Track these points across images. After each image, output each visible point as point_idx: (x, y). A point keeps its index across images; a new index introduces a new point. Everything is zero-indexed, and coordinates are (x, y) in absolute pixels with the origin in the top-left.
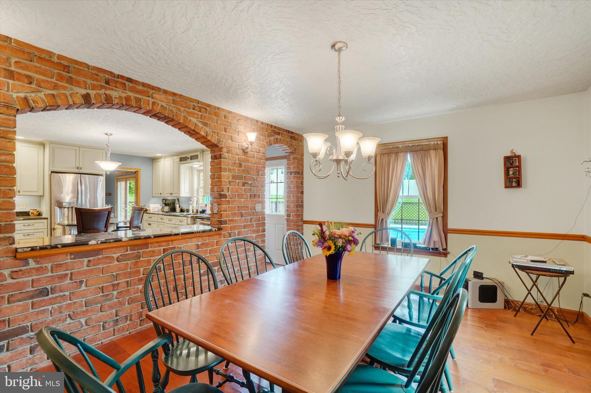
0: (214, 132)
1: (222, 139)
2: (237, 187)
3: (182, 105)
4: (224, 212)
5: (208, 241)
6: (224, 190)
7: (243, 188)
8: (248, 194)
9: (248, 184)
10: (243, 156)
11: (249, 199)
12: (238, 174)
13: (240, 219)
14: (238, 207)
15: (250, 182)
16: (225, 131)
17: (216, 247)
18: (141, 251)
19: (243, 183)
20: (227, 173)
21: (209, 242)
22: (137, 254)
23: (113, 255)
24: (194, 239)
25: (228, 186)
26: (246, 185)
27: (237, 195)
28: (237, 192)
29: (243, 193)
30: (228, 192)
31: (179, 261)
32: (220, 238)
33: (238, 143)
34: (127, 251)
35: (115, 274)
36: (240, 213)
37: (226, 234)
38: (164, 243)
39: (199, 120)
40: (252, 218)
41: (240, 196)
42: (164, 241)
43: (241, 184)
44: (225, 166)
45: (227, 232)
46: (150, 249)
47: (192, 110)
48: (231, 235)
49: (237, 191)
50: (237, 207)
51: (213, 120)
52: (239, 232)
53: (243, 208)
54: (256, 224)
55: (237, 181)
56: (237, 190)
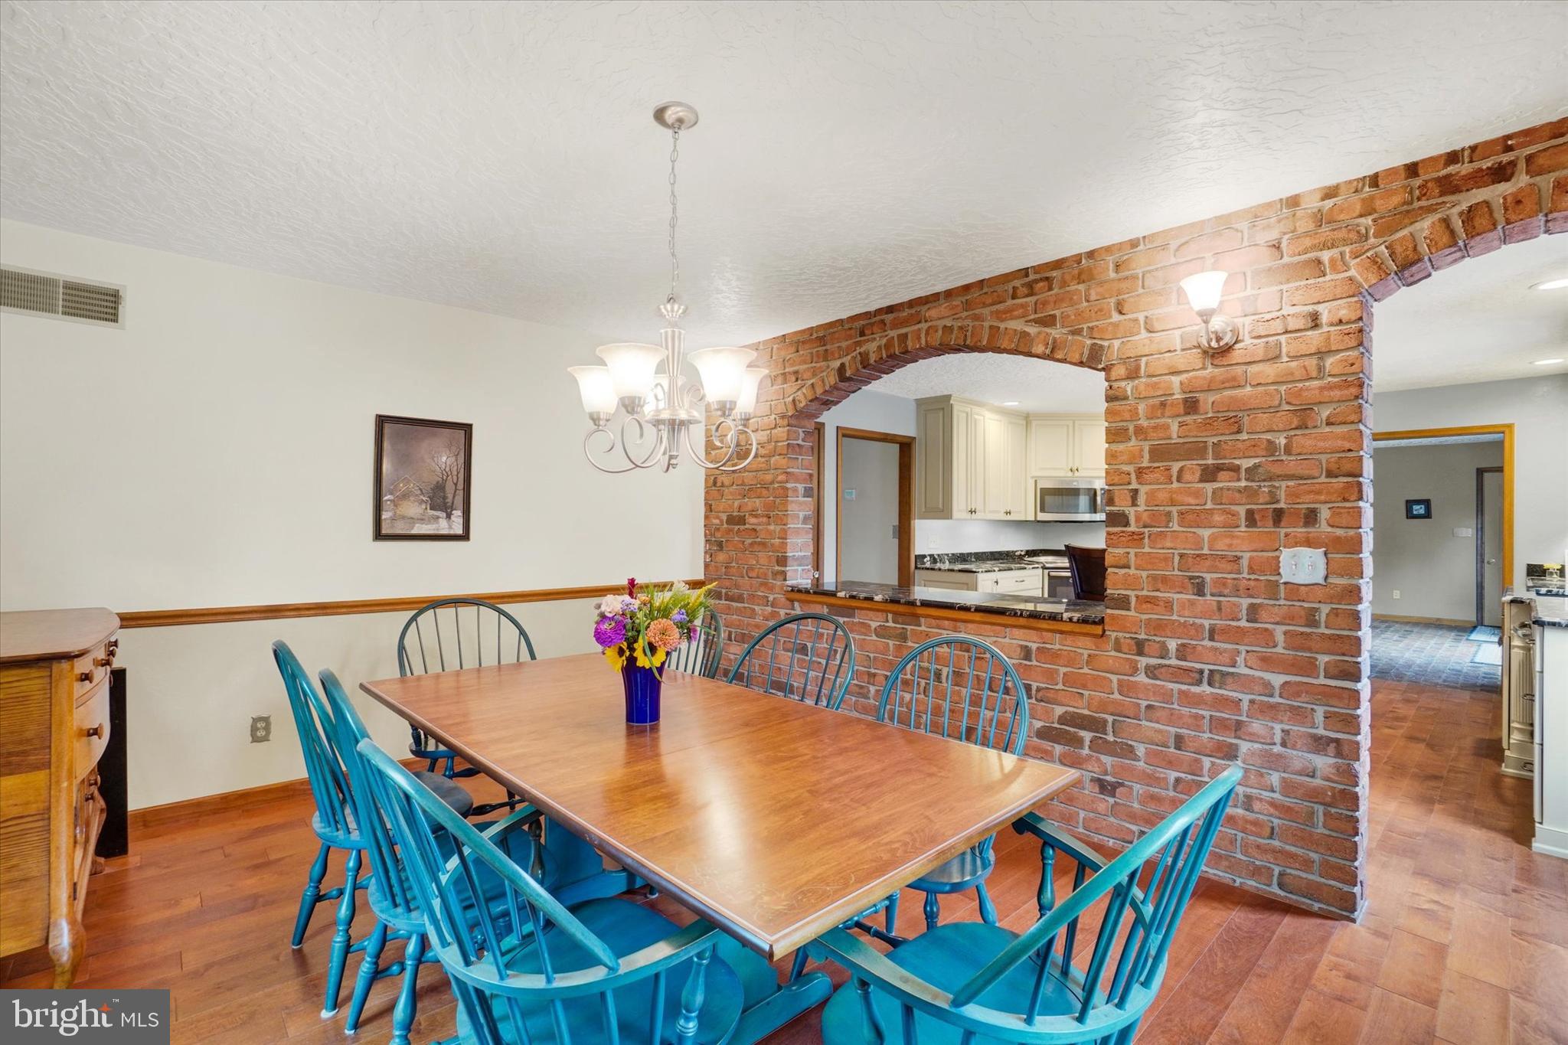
0: (1077, 332)
1: (1106, 344)
2: (1175, 485)
3: (984, 303)
4: (1116, 570)
5: (1057, 647)
6: (1116, 500)
7: (1209, 487)
8: (1242, 511)
9: (1236, 469)
10: (1204, 368)
11: (1243, 529)
12: (1181, 441)
13: (1189, 600)
14: (1181, 556)
15: (1246, 463)
16: (1121, 313)
17: (1086, 670)
18: (909, 627)
19: (1203, 470)
20: (1133, 442)
21: (1059, 650)
22: (901, 631)
23: (871, 623)
24: (1016, 632)
25: (1134, 486)
26: (1222, 475)
27: (1175, 515)
28: (1173, 503)
29: (1209, 506)
30: (1134, 504)
31: (979, 673)
32: (1097, 647)
33: (1177, 333)
34: (887, 621)
35: (872, 655)
36: (1191, 578)
37: (1122, 640)
38: (946, 622)
39: (1032, 317)
40: (1260, 605)
41: (1194, 518)
42: (948, 619)
43: (1193, 477)
44: (1121, 424)
45: (1128, 635)
46: (923, 628)
47: (1010, 302)
48: (1146, 650)
49: (1172, 500)
50: (1177, 559)
51: (1071, 299)
52: (1183, 645)
53: (1208, 563)
54: (1285, 633)
55: (1176, 466)
56: (1174, 496)
